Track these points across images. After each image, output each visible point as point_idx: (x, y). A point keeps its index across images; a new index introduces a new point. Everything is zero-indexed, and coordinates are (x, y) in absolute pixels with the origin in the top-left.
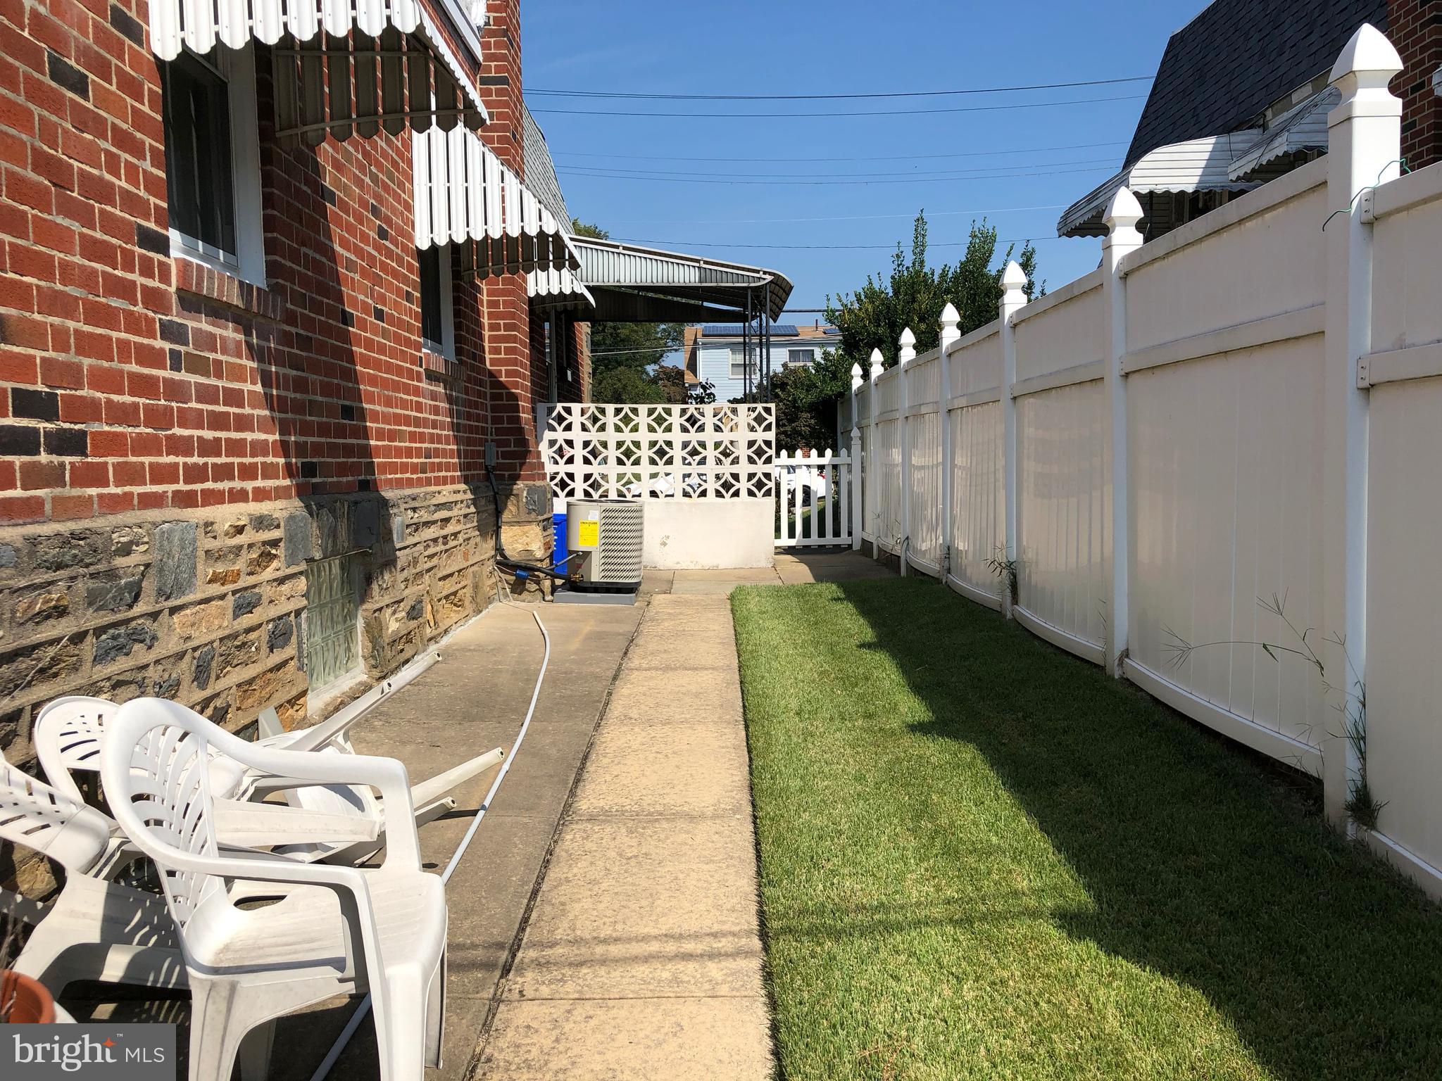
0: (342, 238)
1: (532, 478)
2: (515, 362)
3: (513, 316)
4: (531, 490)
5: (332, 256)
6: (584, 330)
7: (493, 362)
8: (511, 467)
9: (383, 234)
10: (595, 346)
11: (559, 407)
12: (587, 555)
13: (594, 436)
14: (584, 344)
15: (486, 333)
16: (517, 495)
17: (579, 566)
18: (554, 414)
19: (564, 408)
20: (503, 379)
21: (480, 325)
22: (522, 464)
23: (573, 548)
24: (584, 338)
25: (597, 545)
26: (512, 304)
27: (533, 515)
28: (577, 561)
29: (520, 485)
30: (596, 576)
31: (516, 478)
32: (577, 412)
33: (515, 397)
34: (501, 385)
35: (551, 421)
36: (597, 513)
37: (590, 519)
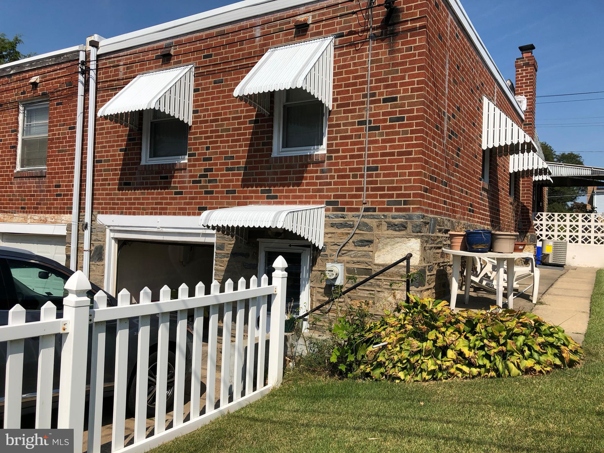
0: (499, 173)
1: (532, 232)
2: (529, 200)
3: (529, 187)
4: (531, 235)
5: (497, 177)
6: (546, 189)
7: (522, 200)
8: (526, 229)
9: (504, 171)
10: (549, 194)
11: (539, 214)
12: (548, 255)
13: (550, 223)
14: (546, 194)
15: (521, 192)
16: (527, 237)
17: (545, 258)
18: (537, 216)
19: (540, 214)
20: (525, 204)
21: (520, 190)
22: (529, 228)
23: (544, 253)
24: (546, 192)
25: (551, 252)
26: (529, 184)
27: (532, 242)
28: (545, 257)
29: (528, 234)
30: (550, 261)
31: (528, 232)
32: (545, 215)
33: (528, 209)
34: (525, 206)
35: (536, 218)
36: (552, 243)
37: (549, 245)
